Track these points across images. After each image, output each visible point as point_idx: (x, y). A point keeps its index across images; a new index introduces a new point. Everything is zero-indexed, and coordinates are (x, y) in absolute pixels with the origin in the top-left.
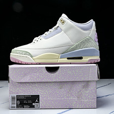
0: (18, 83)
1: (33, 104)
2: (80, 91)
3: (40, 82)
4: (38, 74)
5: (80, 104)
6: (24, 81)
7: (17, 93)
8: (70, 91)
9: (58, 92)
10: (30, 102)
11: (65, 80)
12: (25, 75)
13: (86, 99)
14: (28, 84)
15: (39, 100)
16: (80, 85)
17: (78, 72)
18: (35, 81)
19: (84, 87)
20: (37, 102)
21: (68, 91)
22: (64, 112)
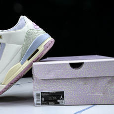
0: (43, 80)
1: (58, 101)
2: (106, 86)
3: (64, 79)
4: (62, 71)
5: (105, 100)
6: (48, 78)
7: (42, 90)
8: (95, 86)
9: (83, 88)
10: (55, 98)
11: (89, 76)
12: (49, 71)
13: (112, 95)
14: (52, 81)
15: (63, 97)
16: (106, 81)
17: (102, 67)
18: (59, 77)
19: (109, 82)
20: (62, 99)
21: (93, 86)
22: (89, 108)
